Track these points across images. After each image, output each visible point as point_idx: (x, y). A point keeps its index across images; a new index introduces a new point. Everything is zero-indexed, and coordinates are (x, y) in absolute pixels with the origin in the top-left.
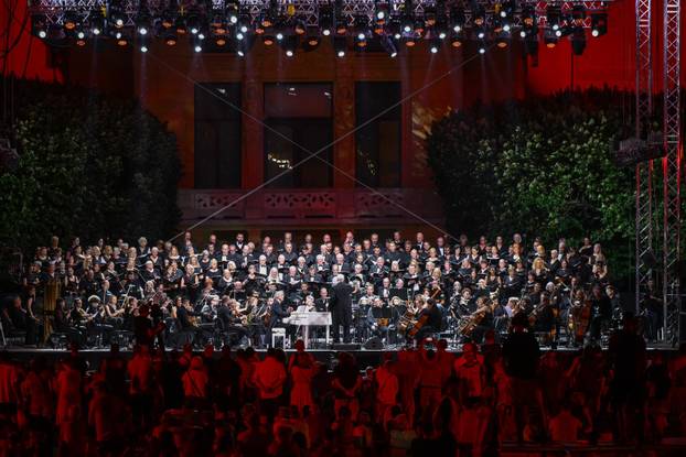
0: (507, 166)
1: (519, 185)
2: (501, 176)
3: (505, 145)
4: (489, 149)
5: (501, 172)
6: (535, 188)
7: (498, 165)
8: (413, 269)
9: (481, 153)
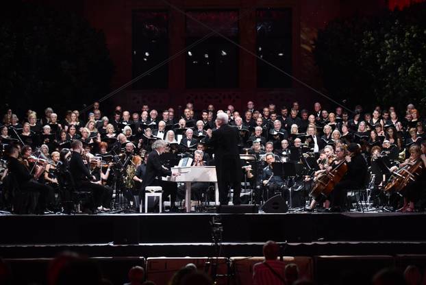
0: (388, 53)
1: (399, 70)
2: (383, 62)
3: (386, 35)
4: (372, 39)
5: (383, 57)
6: (413, 72)
7: (380, 53)
8: (311, 130)
9: (365, 42)
